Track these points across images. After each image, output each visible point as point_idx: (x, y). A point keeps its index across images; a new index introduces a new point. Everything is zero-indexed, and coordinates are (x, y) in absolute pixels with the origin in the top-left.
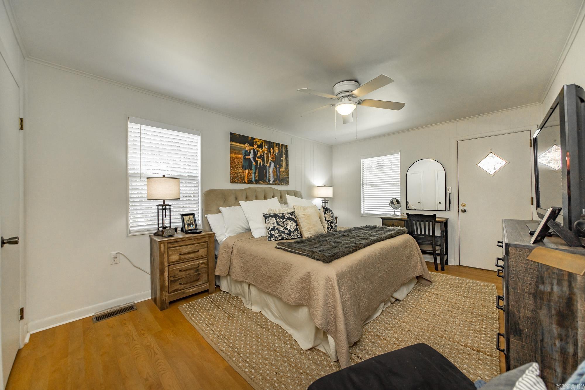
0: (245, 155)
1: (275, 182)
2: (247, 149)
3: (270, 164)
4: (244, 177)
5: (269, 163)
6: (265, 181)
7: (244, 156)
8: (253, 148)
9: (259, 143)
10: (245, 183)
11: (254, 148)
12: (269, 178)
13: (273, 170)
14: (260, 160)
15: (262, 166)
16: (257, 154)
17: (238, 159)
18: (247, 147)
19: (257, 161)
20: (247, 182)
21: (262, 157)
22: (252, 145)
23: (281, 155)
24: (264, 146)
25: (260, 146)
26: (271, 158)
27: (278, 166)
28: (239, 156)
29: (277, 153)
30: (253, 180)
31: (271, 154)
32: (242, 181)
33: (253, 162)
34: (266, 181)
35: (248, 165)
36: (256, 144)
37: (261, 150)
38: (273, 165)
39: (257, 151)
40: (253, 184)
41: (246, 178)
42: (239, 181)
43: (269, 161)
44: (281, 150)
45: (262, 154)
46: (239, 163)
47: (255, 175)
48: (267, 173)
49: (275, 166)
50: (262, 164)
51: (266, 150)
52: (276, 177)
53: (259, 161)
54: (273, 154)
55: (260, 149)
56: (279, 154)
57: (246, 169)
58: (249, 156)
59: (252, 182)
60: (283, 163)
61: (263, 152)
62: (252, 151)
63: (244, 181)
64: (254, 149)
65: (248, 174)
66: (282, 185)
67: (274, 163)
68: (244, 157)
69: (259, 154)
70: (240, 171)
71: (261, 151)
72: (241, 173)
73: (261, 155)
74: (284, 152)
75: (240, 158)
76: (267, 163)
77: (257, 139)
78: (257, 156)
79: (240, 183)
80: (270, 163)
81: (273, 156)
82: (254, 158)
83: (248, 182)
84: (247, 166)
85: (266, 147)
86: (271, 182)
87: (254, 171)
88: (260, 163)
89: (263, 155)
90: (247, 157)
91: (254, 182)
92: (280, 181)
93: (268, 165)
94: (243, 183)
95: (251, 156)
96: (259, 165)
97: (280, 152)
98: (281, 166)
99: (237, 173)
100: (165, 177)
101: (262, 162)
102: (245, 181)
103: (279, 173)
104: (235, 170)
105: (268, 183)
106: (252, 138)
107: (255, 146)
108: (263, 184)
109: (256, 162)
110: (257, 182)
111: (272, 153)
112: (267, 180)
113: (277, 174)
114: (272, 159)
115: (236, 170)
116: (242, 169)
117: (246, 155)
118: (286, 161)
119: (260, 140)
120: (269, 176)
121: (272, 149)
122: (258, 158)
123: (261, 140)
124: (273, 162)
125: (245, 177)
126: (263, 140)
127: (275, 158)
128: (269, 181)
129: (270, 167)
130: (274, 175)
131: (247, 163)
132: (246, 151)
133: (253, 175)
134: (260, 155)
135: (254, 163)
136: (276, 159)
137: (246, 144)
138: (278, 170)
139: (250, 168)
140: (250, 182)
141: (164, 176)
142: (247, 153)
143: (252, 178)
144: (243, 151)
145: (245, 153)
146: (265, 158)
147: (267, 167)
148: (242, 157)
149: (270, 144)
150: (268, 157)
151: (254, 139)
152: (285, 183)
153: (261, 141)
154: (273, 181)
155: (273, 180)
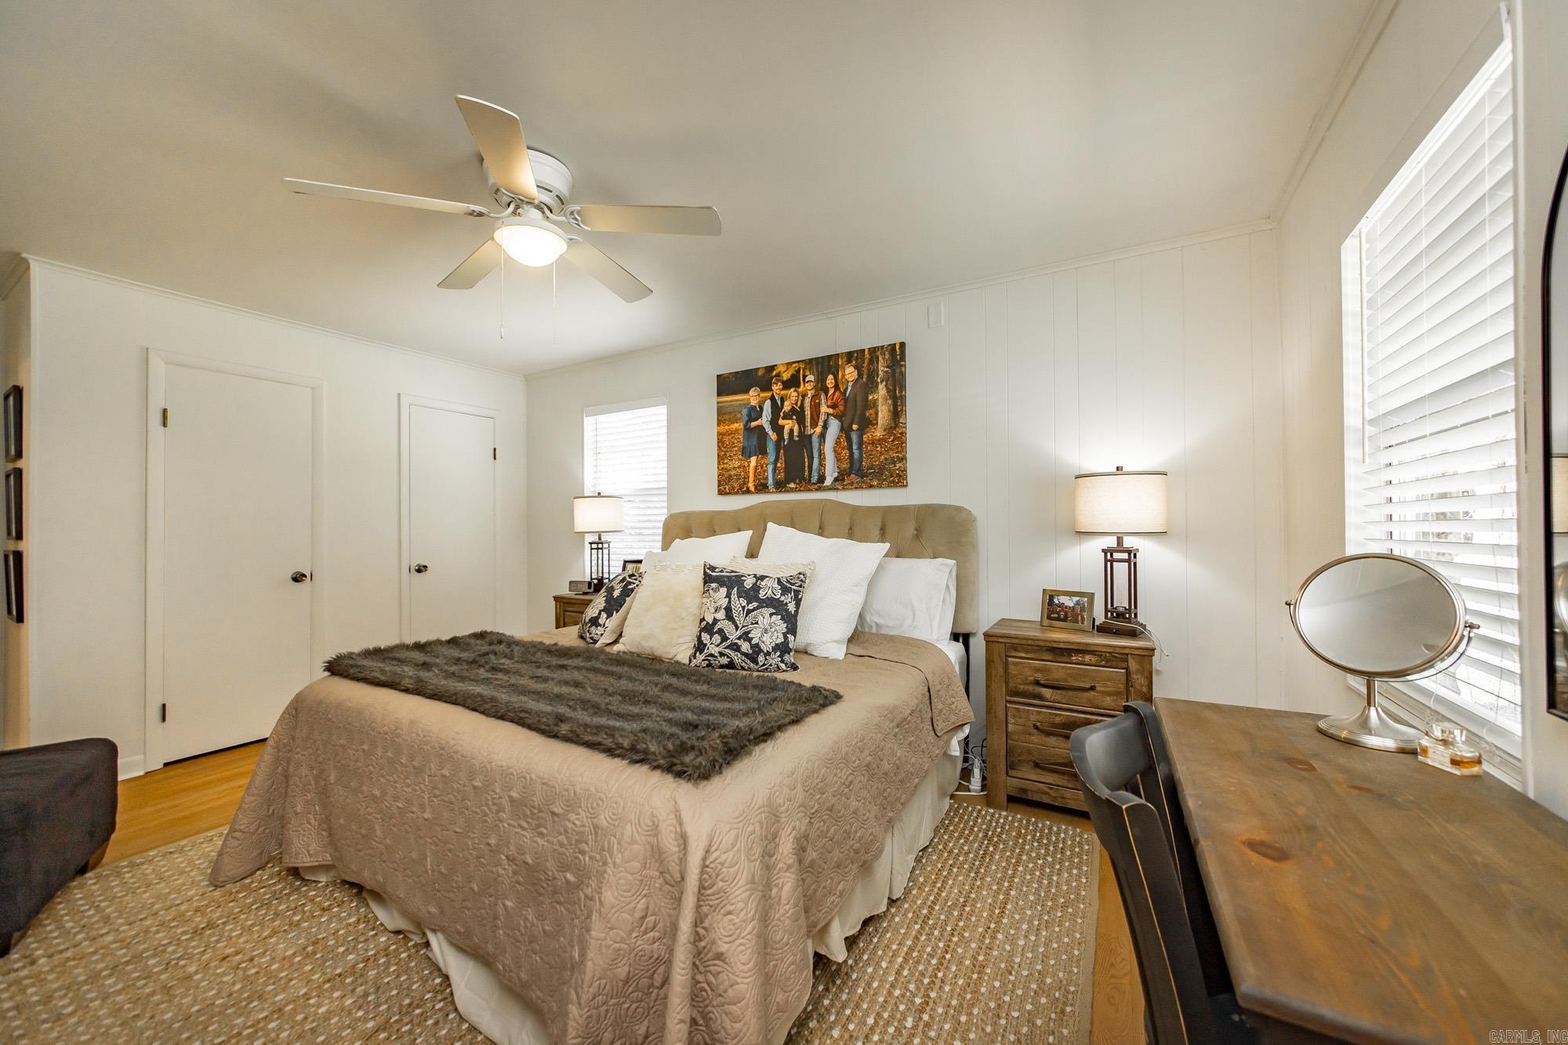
0: (747, 419)
1: (843, 480)
2: (754, 402)
3: (825, 427)
4: (744, 478)
5: (821, 423)
6: (804, 480)
7: (747, 423)
8: (770, 394)
9: (786, 376)
10: (748, 492)
11: (773, 395)
12: (820, 470)
13: (838, 443)
14: (790, 421)
15: (797, 439)
16: (782, 407)
17: (731, 434)
18: (753, 397)
19: (783, 427)
20: (752, 489)
21: (798, 414)
22: (766, 387)
23: (868, 383)
24: (805, 377)
25: (793, 382)
26: (828, 407)
27: (855, 427)
28: (736, 426)
29: (850, 384)
30: (770, 481)
31: (826, 395)
32: (741, 489)
33: (770, 433)
34: (810, 480)
35: (756, 442)
36: (778, 381)
37: (795, 391)
38: (834, 426)
39: (783, 400)
40: (769, 492)
41: (751, 479)
42: (733, 488)
43: (822, 417)
44: (869, 370)
45: (796, 404)
46: (733, 443)
47: (775, 469)
48: (813, 458)
49: (842, 429)
50: (796, 434)
51: (809, 386)
52: (845, 466)
53: (788, 425)
54: (834, 392)
55: (792, 390)
56: (858, 385)
57: (750, 457)
58: (760, 420)
59: (768, 487)
60: (877, 414)
61: (800, 397)
62: (768, 405)
63: (745, 489)
64: (772, 398)
65: (756, 468)
66: (871, 486)
67: (841, 421)
68: (745, 426)
69: (787, 407)
70: (737, 464)
71: (795, 394)
72: (739, 467)
73: (793, 407)
74: (880, 373)
75: (737, 430)
76: (814, 424)
77: (781, 366)
78: (782, 414)
79: (736, 493)
80: (826, 423)
81: (837, 399)
82: (774, 423)
83: (756, 488)
84: (753, 449)
85: (810, 377)
86: (828, 482)
87: (772, 457)
88: (792, 431)
89: (802, 407)
90: (753, 424)
91: (771, 487)
92: (861, 474)
93: (819, 430)
94: (743, 493)
95: (765, 421)
96: (786, 436)
97: (865, 377)
98: (867, 423)
99: (730, 470)
100: (602, 495)
101: (796, 429)
102: (748, 488)
103: (860, 448)
104: (724, 464)
105: (816, 486)
106: (766, 368)
107: (776, 388)
108: (800, 491)
109: (779, 429)
110: (780, 486)
111: (831, 392)
112: (815, 479)
113: (851, 453)
114: (831, 411)
115: (726, 463)
116: (740, 457)
117: (751, 419)
118: (890, 402)
119: (789, 364)
120: (822, 465)
121: (831, 377)
122: (783, 419)
123: (794, 363)
124: (836, 416)
125: (749, 477)
126: (798, 362)
127: (842, 403)
128: (822, 479)
129: (823, 436)
130: (838, 459)
131: (754, 440)
132: (753, 408)
133: (770, 468)
134: (789, 408)
135: (773, 436)
136: (845, 407)
137: (752, 392)
138: (854, 437)
139: (762, 451)
140: (762, 488)
141: (599, 494)
142: (755, 413)
143: (767, 478)
144: (745, 412)
145: (749, 415)
146: (808, 412)
147: (815, 439)
148: (742, 427)
149: (825, 365)
150: (816, 408)
151: (772, 368)
152: (884, 480)
153: (794, 365)
154: (836, 480)
155: (836, 475)
